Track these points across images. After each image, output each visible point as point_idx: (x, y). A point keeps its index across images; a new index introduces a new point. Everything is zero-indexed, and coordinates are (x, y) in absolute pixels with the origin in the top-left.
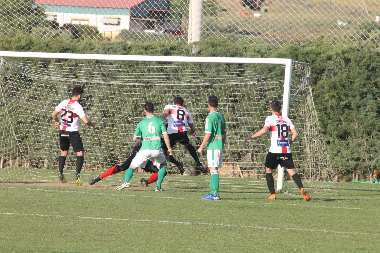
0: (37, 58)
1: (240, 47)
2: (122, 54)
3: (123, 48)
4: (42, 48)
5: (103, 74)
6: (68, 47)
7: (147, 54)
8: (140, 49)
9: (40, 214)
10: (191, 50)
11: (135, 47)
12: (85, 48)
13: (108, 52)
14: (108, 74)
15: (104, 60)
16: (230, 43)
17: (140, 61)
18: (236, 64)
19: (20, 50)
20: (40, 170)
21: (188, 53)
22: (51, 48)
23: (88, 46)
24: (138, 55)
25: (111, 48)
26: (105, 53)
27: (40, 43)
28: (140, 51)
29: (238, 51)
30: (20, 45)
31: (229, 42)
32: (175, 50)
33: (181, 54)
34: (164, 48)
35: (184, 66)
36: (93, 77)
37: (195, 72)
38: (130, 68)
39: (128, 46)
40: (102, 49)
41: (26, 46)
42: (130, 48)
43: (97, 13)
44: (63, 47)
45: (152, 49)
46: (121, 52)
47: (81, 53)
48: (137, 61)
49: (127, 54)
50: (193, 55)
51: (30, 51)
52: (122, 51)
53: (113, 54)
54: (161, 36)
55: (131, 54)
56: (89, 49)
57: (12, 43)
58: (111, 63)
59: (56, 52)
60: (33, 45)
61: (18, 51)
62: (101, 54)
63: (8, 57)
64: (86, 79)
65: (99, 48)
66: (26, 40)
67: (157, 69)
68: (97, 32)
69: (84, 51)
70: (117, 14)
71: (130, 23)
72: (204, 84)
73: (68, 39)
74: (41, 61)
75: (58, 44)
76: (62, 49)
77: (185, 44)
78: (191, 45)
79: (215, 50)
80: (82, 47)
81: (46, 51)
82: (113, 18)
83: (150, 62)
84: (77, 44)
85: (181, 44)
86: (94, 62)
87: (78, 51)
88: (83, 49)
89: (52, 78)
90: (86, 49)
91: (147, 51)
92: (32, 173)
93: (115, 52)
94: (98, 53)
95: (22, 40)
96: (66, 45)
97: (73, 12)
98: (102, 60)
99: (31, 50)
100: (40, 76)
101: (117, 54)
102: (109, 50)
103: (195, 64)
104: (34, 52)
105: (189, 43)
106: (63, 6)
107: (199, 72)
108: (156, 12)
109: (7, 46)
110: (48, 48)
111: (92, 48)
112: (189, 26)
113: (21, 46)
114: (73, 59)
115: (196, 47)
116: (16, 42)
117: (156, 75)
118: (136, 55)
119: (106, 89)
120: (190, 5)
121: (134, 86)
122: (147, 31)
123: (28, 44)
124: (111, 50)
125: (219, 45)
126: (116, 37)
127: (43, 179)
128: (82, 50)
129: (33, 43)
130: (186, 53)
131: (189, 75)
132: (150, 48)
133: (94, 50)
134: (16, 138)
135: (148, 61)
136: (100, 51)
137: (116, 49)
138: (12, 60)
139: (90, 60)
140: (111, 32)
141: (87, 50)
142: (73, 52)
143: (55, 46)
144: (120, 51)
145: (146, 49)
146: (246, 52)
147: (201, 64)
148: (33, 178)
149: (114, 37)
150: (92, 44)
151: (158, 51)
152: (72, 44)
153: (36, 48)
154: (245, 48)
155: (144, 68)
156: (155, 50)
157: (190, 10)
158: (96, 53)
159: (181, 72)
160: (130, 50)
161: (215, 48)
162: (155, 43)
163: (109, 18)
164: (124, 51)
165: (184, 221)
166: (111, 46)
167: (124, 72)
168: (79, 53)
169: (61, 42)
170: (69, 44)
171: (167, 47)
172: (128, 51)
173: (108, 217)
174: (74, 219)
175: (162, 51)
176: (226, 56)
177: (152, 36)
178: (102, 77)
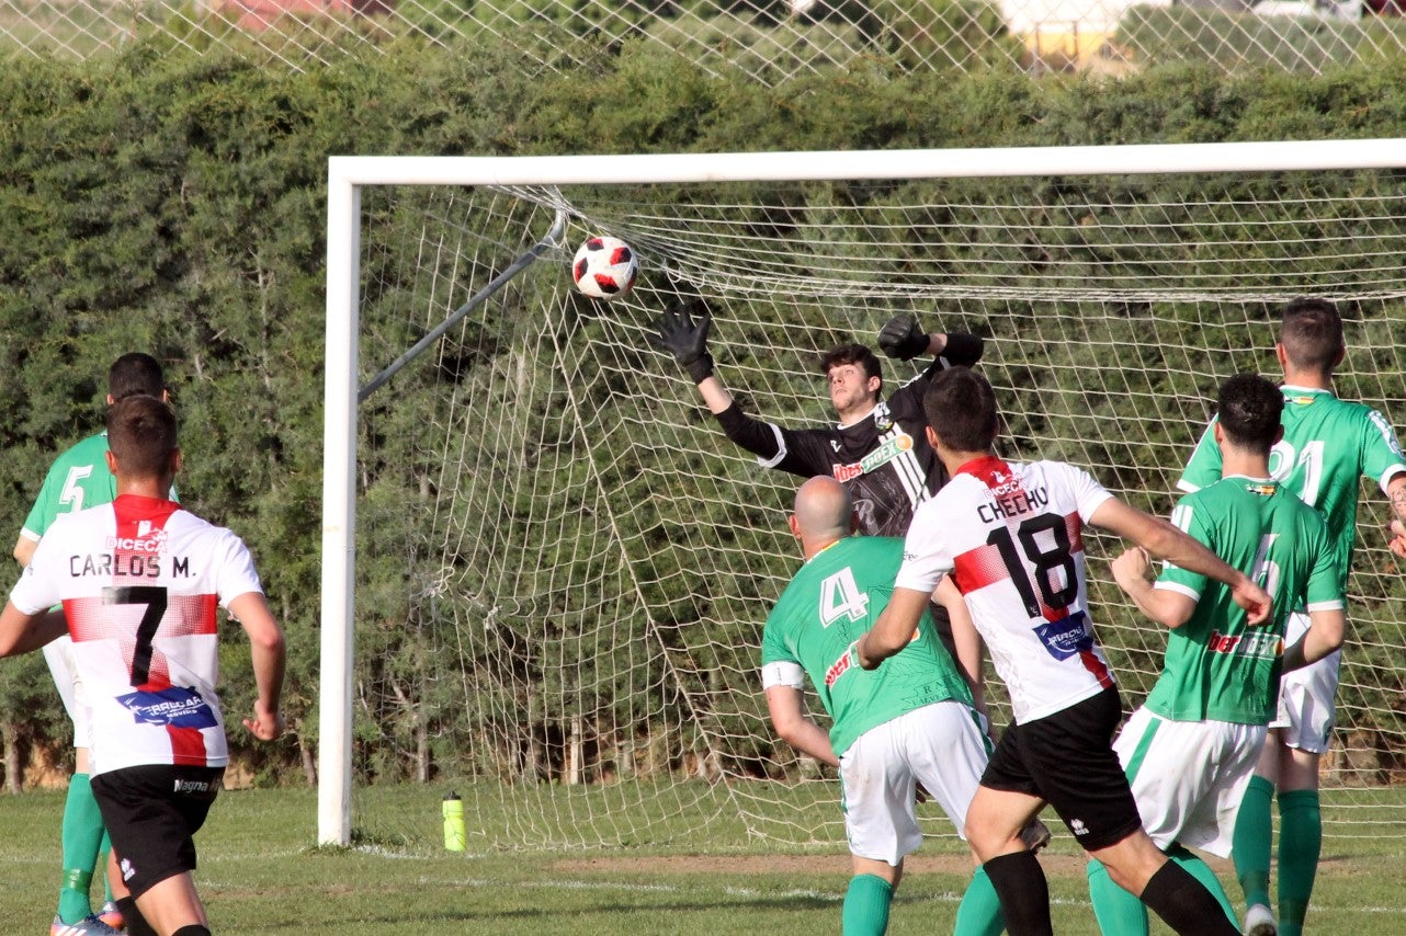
0: (734, 184)
2: (1193, 139)
3: (1195, 105)
4: (757, 126)
6: (898, 113)
7: (1328, 131)
8: (1289, 107)
11: (1259, 94)
12: (988, 117)
13: (1114, 133)
14: (1125, 253)
15: (1098, 176)
17: (1296, 172)
19: (645, 145)
20: (788, 785)
22: (807, 128)
23: (1002, 103)
24: (1282, 138)
25: (1128, 107)
26: (1100, 141)
27: (748, 104)
28: (1290, 116)
30: (640, 117)
36: (1040, 268)
38: (1246, 212)
39: (1224, 95)
40: (1080, 119)
41: (675, 121)
42: (1235, 104)
44: (872, 119)
45: (1355, 101)
46: (1187, 130)
47: (971, 146)
48: (1278, 174)
49: (1220, 138)
51: (694, 146)
52: (1194, 123)
53: (1144, 140)
56: (1014, 120)
57: (598, 110)
58: (1133, 190)
59: (836, 146)
60: (709, 116)
61: (632, 152)
62: (1078, 143)
63: (582, 185)
64: (1005, 282)
65: (1064, 116)
66: (673, 92)
67: (1391, 209)
68: (1002, 30)
69: (984, 132)
74: (755, 201)
75: (844, 101)
76: (864, 127)
80: (970, 114)
81: (780, 144)
83: (1348, 173)
84: (944, 97)
86: (1041, 187)
87: (950, 136)
88: (978, 123)
89: (817, 286)
90: (996, 120)
91: (1328, 117)
92: (747, 804)
93: (1152, 128)
94: (1063, 140)
95: (651, 90)
96: (886, 104)
98: (1086, 178)
99: (701, 140)
100: (764, 280)
101: (1164, 141)
102: (1117, 121)
104: (717, 151)
109: (571, 126)
110: (791, 130)
111: (1028, 112)
113: (645, 126)
114: (924, 180)
116: (618, 104)
118: (1269, 138)
119: (1120, 331)
123: (681, 110)
124: (1129, 120)
127: (806, 838)
128: (972, 131)
129: (708, 105)
132: (1346, 98)
133: (1037, 127)
134: (651, 620)
135: (1335, 171)
136: (1075, 126)
137: (1161, 115)
138: (602, 200)
139: (1022, 178)
140: (1075, 23)
141: (1001, 127)
142: (924, 144)
143: (827, 114)
144: (1181, 124)
145: (1323, 105)
148: (750, 830)
150: (1026, 95)
151: (1387, 112)
152: (920, 97)
153: (729, 129)
155: (1318, 209)
156: (1375, 106)
158: (1049, 139)
160: (1235, 115)
162: (1371, 71)
164: (1200, 121)
166: (1130, 99)
167: (1209, 233)
168: (956, 146)
170: (900, 102)
172: (1224, 123)
178: (1094, 271)
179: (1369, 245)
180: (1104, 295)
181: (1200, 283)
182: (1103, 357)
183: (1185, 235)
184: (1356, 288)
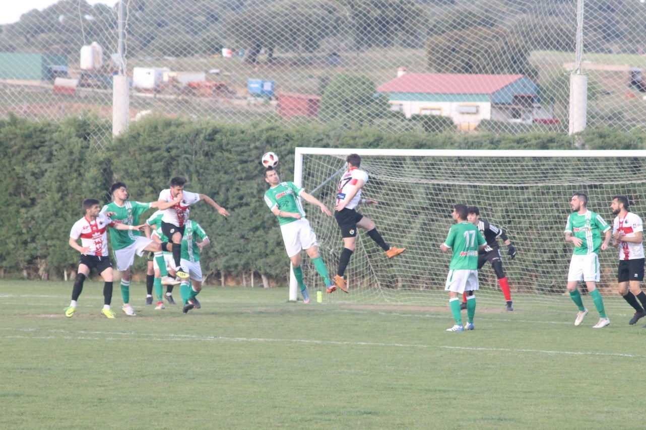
0: (386, 156)
1: (634, 137)
2: (489, 149)
3: (490, 141)
4: (392, 143)
5: (467, 174)
6: (424, 142)
7: (519, 148)
8: (510, 142)
9: (399, 343)
10: (574, 143)
11: (504, 140)
12: (444, 143)
13: (471, 147)
14: (473, 174)
16: (622, 132)
17: (511, 157)
18: (630, 158)
19: (368, 147)
20: (395, 290)
21: (569, 146)
22: (403, 144)
23: (447, 140)
24: (509, 149)
25: (475, 141)
26: (469, 149)
27: (390, 138)
28: (510, 145)
29: (632, 142)
30: (366, 141)
31: (620, 132)
32: (554, 142)
33: (561, 147)
34: (540, 140)
35: (565, 161)
36: (454, 177)
37: (580, 169)
38: (500, 165)
39: (496, 139)
41: (374, 142)
42: (499, 141)
43: (451, 101)
45: (525, 142)
46: (488, 147)
47: (440, 149)
48: (507, 157)
49: (495, 149)
50: (576, 148)
51: (378, 147)
52: (489, 145)
53: (478, 149)
54: (530, 126)
55: (500, 149)
56: (449, 144)
57: (357, 139)
58: (476, 160)
59: (410, 148)
60: (382, 141)
61: (365, 148)
62: (463, 149)
64: (447, 179)
65: (461, 143)
66: (374, 135)
67: (533, 166)
68: (452, 123)
69: (443, 146)
70: (475, 100)
71: (491, 111)
72: (593, 183)
73: (423, 133)
75: (412, 139)
76: (416, 144)
77: (565, 135)
78: (573, 135)
79: (603, 142)
80: (440, 142)
81: (397, 147)
82: (470, 105)
83: (523, 158)
84: (434, 138)
85: (561, 135)
86: (455, 159)
87: (435, 147)
88: (441, 144)
89: (406, 179)
92: (385, 294)
93: (479, 146)
94: (460, 148)
95: (369, 135)
96: (421, 139)
97: (429, 100)
98: (465, 157)
102: (472, 144)
103: (579, 159)
105: (570, 133)
106: (409, 93)
107: (585, 169)
108: (523, 97)
109: (351, 142)
110: (401, 144)
111: (452, 142)
112: (571, 113)
113: (368, 143)
115: (579, 139)
116: (362, 138)
117: (531, 173)
119: (471, 192)
120: (571, 87)
121: (506, 188)
122: (513, 121)
123: (376, 139)
124: (475, 145)
125: (608, 135)
126: (476, 129)
129: (382, 138)
130: (568, 146)
131: (572, 173)
132: (523, 141)
134: (366, 253)
136: (463, 145)
137: (482, 143)
140: (469, 123)
141: (446, 145)
142: (430, 148)
143: (408, 141)
144: (486, 146)
145: (518, 142)
146: (642, 142)
147: (586, 159)
148: (386, 300)
149: (472, 128)
150: (452, 138)
151: (532, 144)
152: (429, 138)
153: (386, 144)
154: (640, 138)
155: (516, 165)
156: (529, 143)
157: (571, 94)
158: (457, 148)
159: (562, 169)
160: (498, 144)
161: (603, 139)
162: (529, 135)
163: (467, 106)
164: (491, 145)
165: (574, 351)
167: (492, 170)
169: (414, 136)
170: (425, 139)
171: (544, 140)
172: (496, 145)
173: (481, 347)
174: (440, 350)
175: (537, 144)
176: (617, 149)
177: (518, 127)
178: (466, 177)
179: (527, 174)
180: (468, 184)
181: (489, 181)
182: (468, 197)
183: (486, 170)
184: (524, 183)
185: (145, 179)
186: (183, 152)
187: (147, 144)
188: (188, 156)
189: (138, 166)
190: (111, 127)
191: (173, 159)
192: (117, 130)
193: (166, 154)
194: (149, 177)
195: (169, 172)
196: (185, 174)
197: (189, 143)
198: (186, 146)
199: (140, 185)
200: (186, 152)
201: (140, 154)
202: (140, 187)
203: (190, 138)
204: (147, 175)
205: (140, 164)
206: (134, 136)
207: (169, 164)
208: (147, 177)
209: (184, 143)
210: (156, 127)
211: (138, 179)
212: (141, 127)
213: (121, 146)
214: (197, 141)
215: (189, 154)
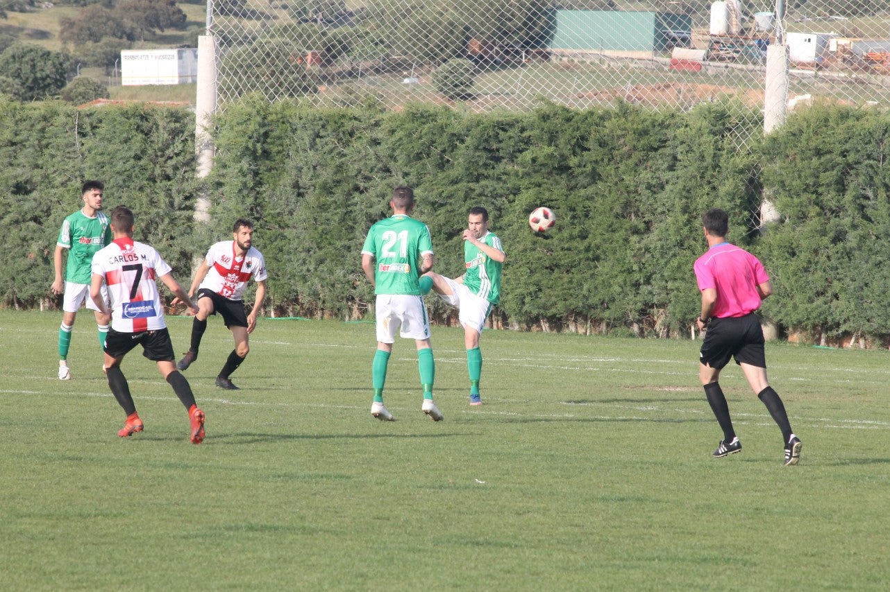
185: (810, 195)
186: (865, 157)
187: (813, 144)
188: (872, 162)
189: (800, 177)
190: (761, 119)
191: (850, 166)
192: (770, 126)
193: (840, 159)
194: (816, 192)
195: (843, 185)
196: (868, 189)
197: (874, 143)
198: (870, 148)
199: (801, 204)
200: (869, 157)
201: (802, 160)
202: (802, 206)
203: (876, 136)
204: (812, 189)
205: (803, 174)
206: (794, 133)
207: (845, 173)
208: (813, 193)
209: (866, 144)
210: (826, 120)
211: (798, 195)
212: (805, 119)
213: (775, 148)
214: (885, 141)
215: (874, 159)
